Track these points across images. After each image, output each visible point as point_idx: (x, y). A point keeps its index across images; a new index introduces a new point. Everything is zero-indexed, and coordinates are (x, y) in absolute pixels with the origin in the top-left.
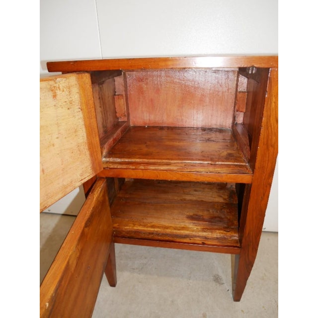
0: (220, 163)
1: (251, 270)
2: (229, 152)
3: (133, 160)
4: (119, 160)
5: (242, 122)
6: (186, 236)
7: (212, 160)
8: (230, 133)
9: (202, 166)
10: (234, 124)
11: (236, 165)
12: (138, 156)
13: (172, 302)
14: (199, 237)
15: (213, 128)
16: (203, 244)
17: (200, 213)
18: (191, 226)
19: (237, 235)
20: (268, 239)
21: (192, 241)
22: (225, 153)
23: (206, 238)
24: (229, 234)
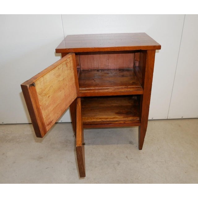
0: (130, 87)
1: (145, 133)
2: (133, 81)
3: (91, 88)
4: (84, 89)
5: (138, 65)
6: (116, 121)
7: (126, 85)
8: (133, 71)
9: (122, 88)
10: (134, 67)
11: (136, 87)
12: (93, 86)
13: (111, 154)
14: (122, 121)
15: (124, 69)
16: (124, 123)
17: (121, 111)
18: (118, 116)
19: (138, 118)
20: (155, 123)
21: (119, 123)
22: (131, 82)
23: (125, 121)
24: (135, 118)
